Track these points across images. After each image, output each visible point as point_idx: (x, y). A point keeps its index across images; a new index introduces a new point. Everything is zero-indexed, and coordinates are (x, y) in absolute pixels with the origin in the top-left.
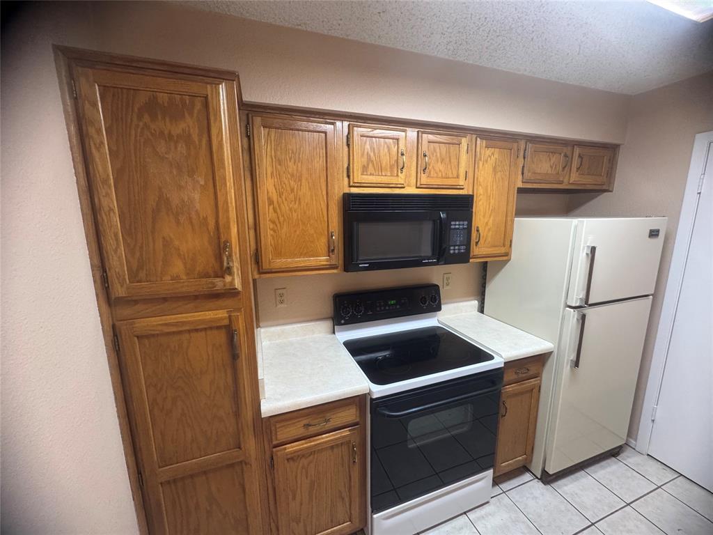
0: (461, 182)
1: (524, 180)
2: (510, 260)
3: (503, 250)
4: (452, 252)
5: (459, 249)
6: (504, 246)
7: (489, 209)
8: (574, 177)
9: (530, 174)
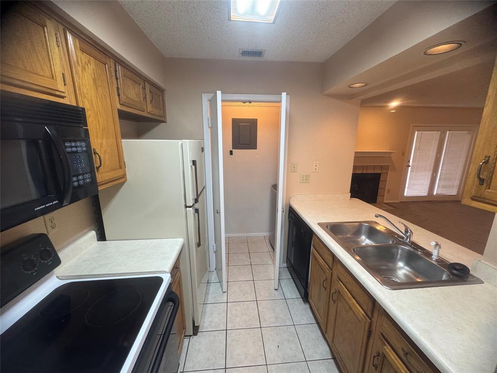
0: (61, 87)
1: (121, 103)
2: (125, 181)
3: (119, 173)
4: (76, 184)
5: (84, 179)
6: (121, 168)
7: (100, 128)
8: (150, 108)
9: (125, 97)
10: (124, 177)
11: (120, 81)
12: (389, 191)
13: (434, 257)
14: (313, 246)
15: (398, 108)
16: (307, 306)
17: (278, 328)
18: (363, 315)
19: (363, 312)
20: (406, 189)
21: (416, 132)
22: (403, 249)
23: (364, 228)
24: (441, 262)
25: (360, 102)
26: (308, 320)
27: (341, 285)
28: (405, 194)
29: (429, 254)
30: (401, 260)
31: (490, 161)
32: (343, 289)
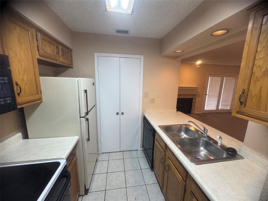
1: (40, 55)
2: (42, 102)
3: (37, 97)
5: (5, 101)
6: (38, 93)
7: (22, 70)
8: (61, 59)
9: (43, 51)
10: (40, 100)
11: (40, 42)
12: (197, 107)
13: (219, 144)
14: (156, 139)
15: (201, 65)
16: (153, 173)
17: (136, 188)
18: (181, 179)
19: (181, 178)
20: (206, 106)
21: (210, 77)
22: (203, 140)
23: (183, 128)
24: (223, 147)
25: (180, 60)
26: (153, 181)
27: (170, 162)
28: (205, 109)
29: (216, 143)
30: (202, 146)
31: (245, 92)
32: (171, 164)
